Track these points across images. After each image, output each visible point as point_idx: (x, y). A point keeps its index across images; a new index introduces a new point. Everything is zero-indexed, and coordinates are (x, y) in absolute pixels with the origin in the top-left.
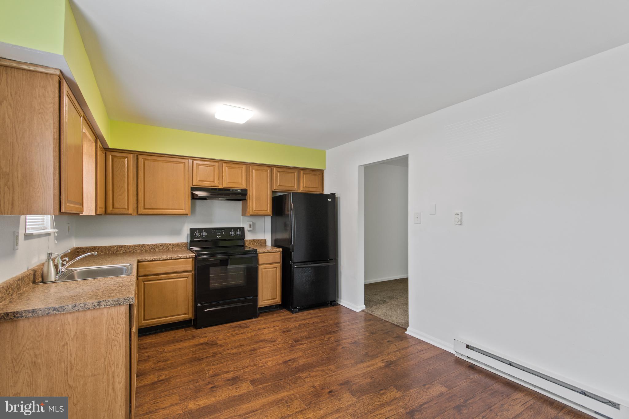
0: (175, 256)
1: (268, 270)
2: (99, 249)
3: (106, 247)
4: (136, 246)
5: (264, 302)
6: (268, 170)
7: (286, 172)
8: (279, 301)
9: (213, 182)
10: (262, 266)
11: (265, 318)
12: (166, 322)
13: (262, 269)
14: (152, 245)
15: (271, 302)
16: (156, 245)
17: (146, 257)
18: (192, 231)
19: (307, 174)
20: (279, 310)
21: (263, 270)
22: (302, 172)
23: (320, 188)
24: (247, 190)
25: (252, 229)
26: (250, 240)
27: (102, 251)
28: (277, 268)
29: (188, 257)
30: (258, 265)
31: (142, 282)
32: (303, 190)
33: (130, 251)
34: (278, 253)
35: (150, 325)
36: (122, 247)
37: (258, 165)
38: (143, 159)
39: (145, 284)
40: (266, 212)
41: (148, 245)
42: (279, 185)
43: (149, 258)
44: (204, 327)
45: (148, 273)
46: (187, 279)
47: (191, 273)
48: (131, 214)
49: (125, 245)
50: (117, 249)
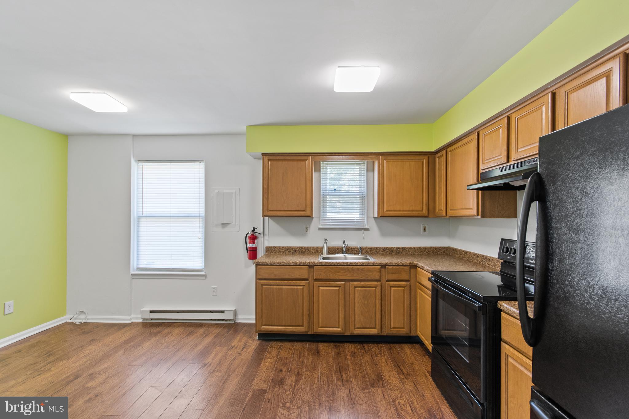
1: (519, 366)
9: (500, 155)
10: (507, 346)
13: (507, 355)
21: (510, 360)
38: (450, 152)
39: (419, 291)
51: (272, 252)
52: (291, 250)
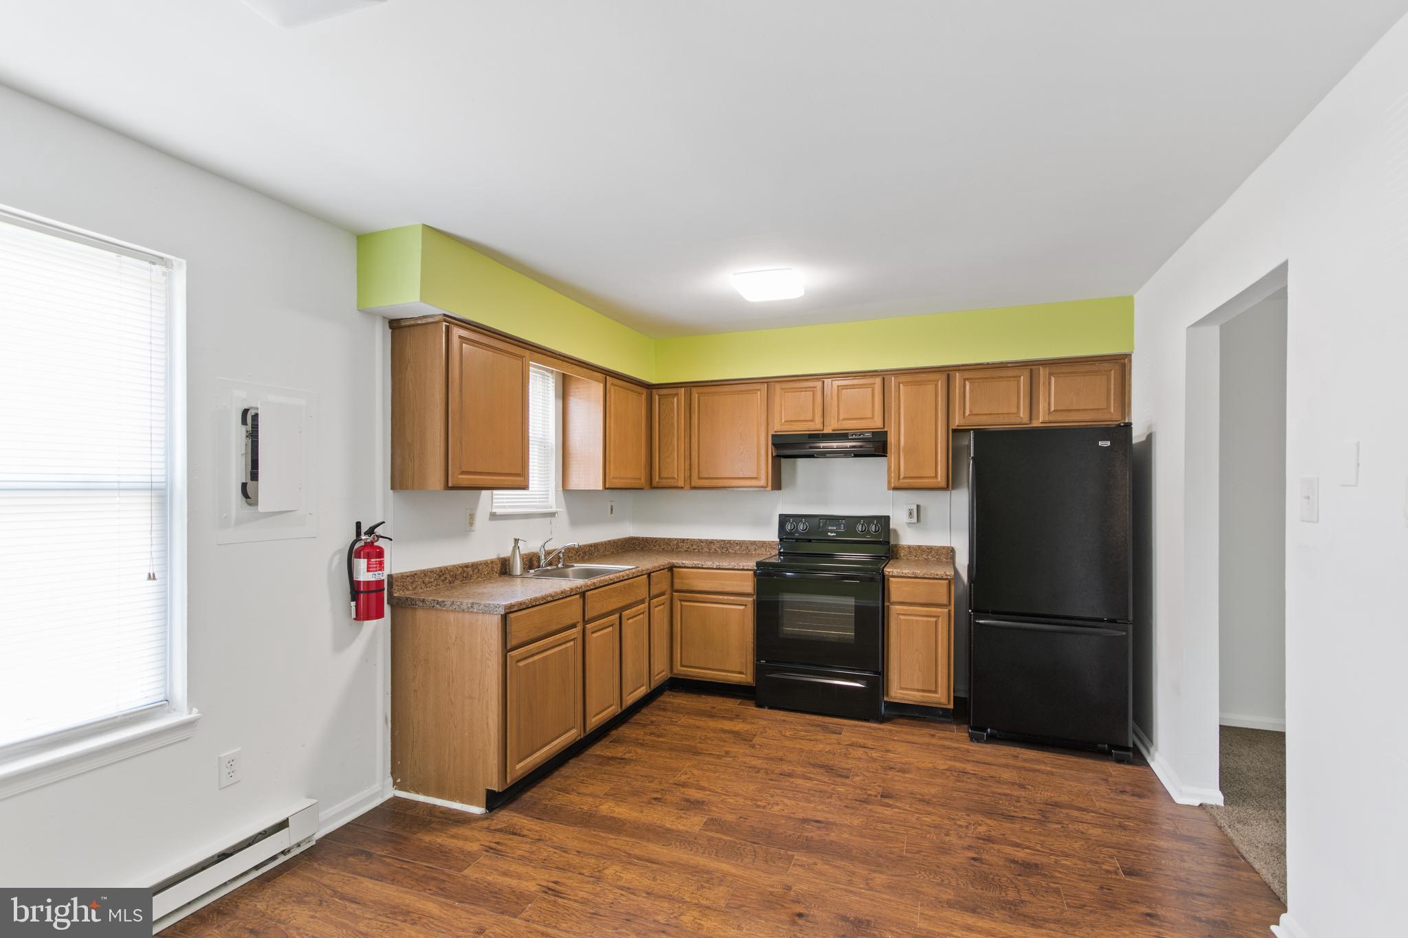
0: (725, 564)
1: (914, 618)
2: (656, 541)
3: (664, 539)
4: (701, 541)
5: (904, 692)
6: (938, 381)
7: (993, 378)
8: (944, 700)
9: (812, 420)
10: (898, 607)
11: (893, 728)
12: (710, 678)
13: (898, 614)
14: (724, 541)
15: (922, 696)
16: (729, 542)
17: (683, 560)
18: (784, 519)
19: (1063, 373)
20: (948, 723)
21: (902, 617)
22: (1043, 372)
23: (1112, 410)
24: (887, 432)
25: (915, 520)
26: (909, 547)
27: (660, 546)
28: (938, 617)
29: (746, 568)
30: (888, 604)
31: (679, 602)
32: (1047, 419)
33: (694, 549)
34: (943, 581)
35: (687, 676)
36: (683, 541)
37: (917, 371)
38: (698, 394)
39: (681, 604)
40: (934, 480)
41: (718, 541)
42: (969, 415)
43: (687, 562)
44: (771, 708)
45: (685, 588)
46: (744, 609)
47: (751, 599)
48: (682, 488)
49: (688, 539)
50: (677, 544)
51: (408, 590)
52: (448, 576)
